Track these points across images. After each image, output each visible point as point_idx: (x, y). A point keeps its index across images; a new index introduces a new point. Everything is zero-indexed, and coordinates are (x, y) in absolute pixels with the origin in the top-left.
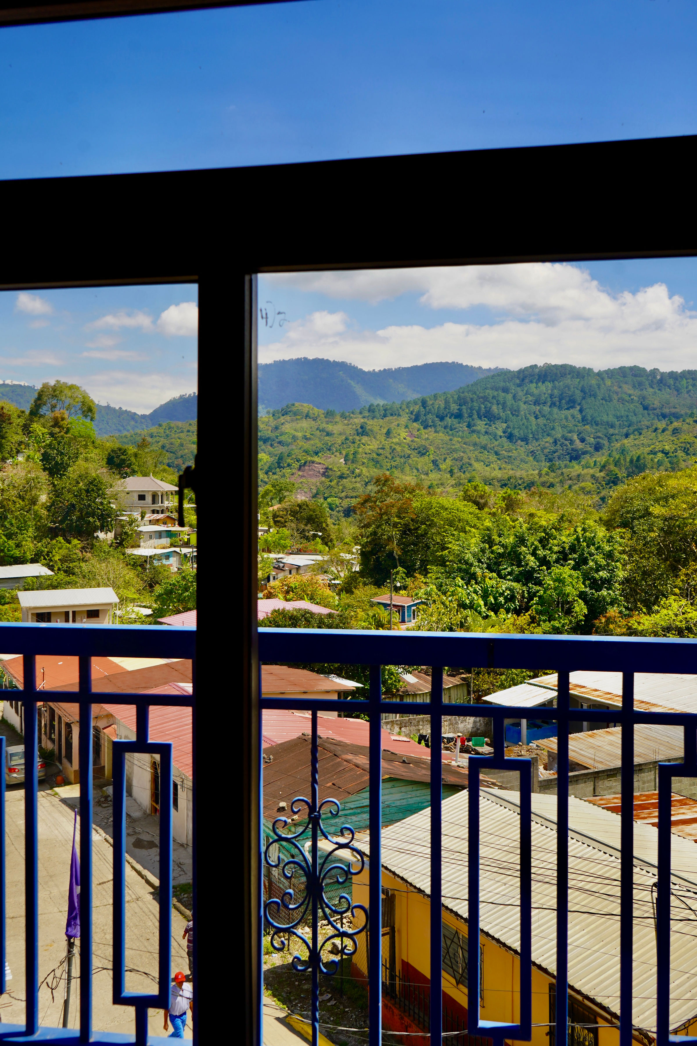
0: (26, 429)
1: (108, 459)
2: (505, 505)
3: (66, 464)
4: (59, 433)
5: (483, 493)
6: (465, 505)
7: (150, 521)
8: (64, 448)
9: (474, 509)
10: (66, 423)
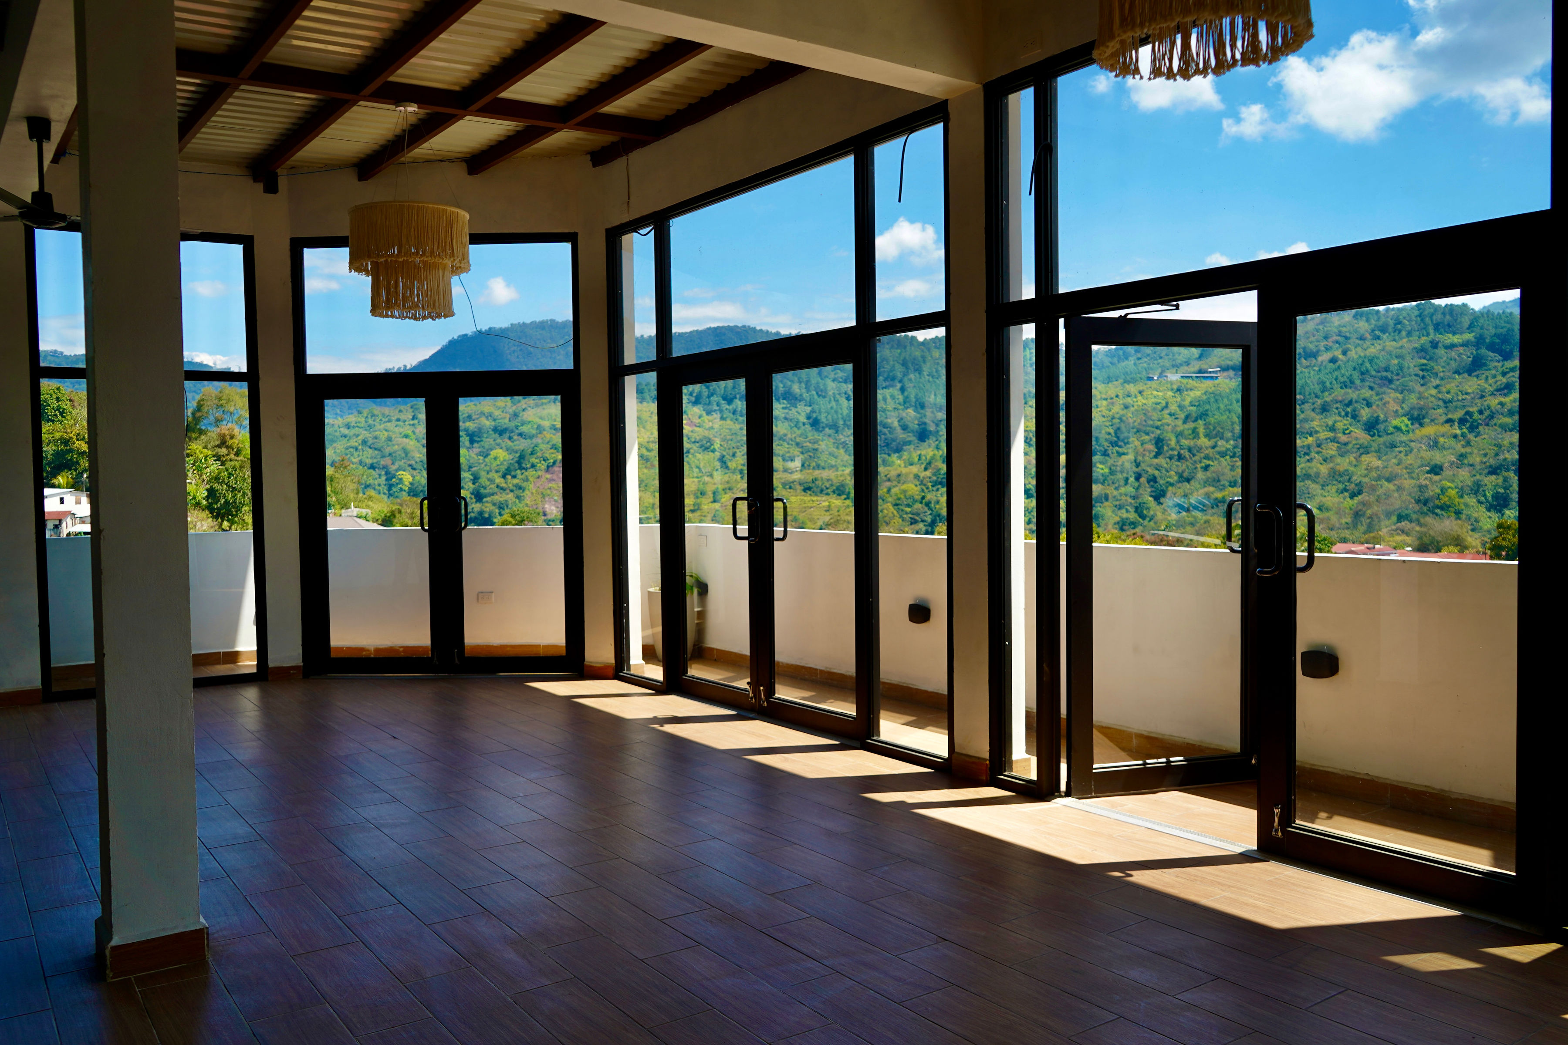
3: (240, 503)
4: (227, 455)
8: (237, 481)
10: (237, 442)
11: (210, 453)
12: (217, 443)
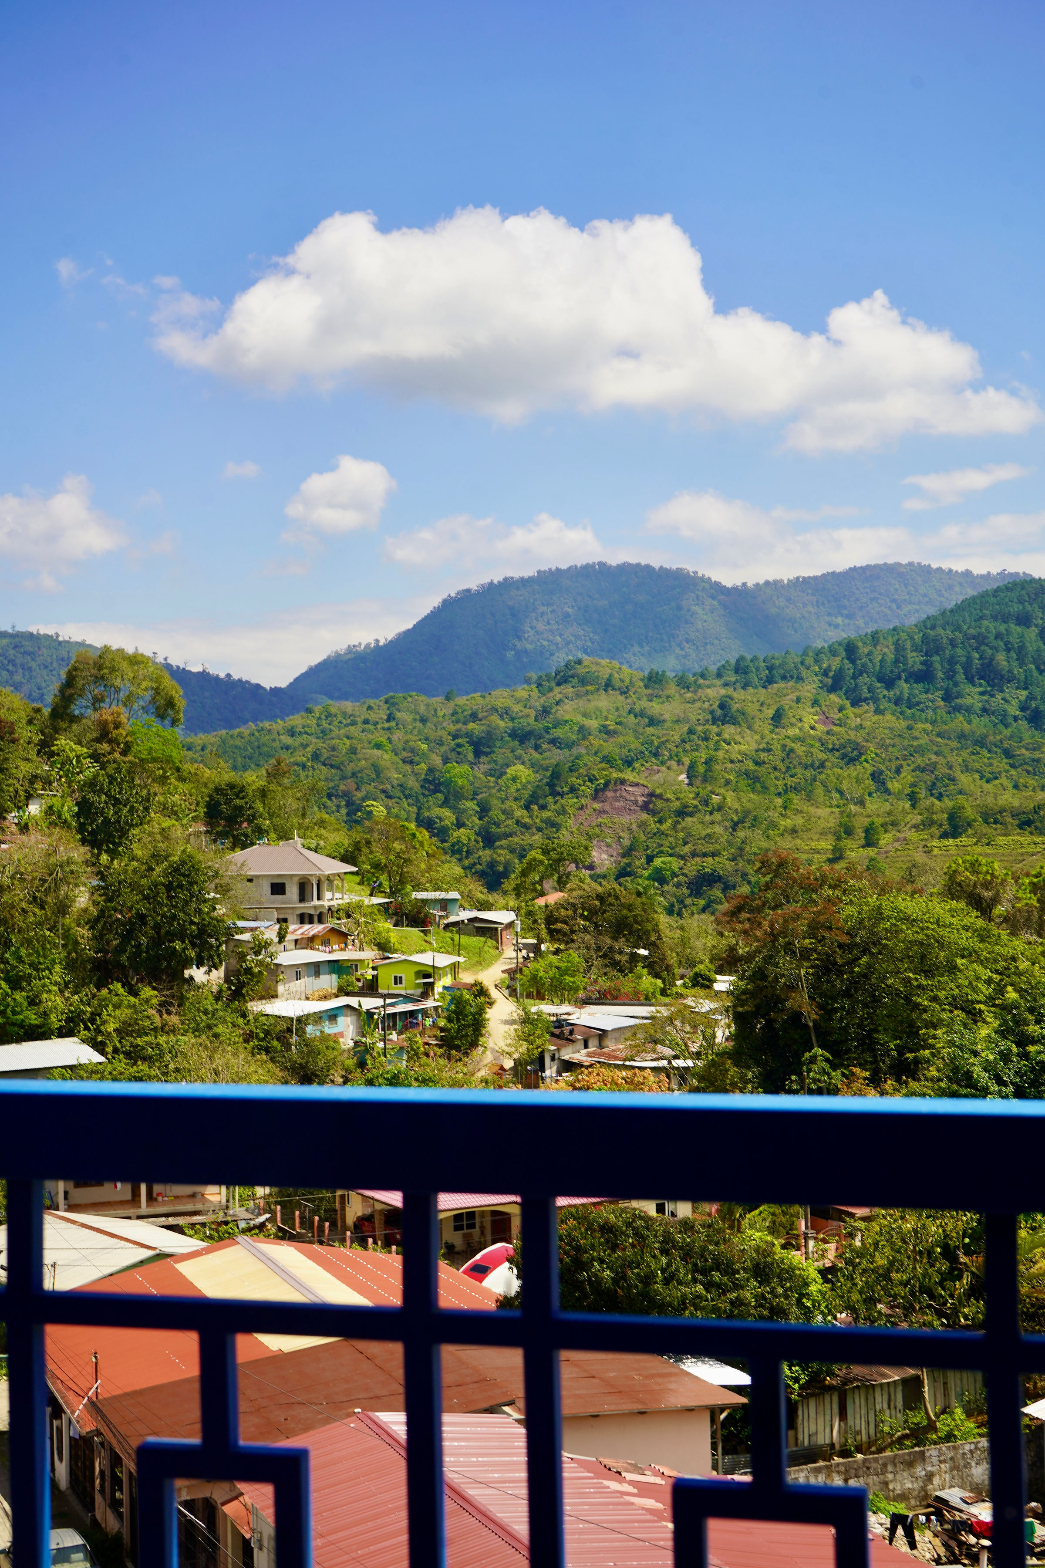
0: (45, 748)
1: (208, 805)
2: (1038, 901)
3: (126, 823)
4: (110, 753)
5: (989, 877)
6: (953, 912)
7: (296, 941)
8: (121, 789)
9: (974, 918)
10: (124, 733)
11: (85, 750)
12: (95, 735)
